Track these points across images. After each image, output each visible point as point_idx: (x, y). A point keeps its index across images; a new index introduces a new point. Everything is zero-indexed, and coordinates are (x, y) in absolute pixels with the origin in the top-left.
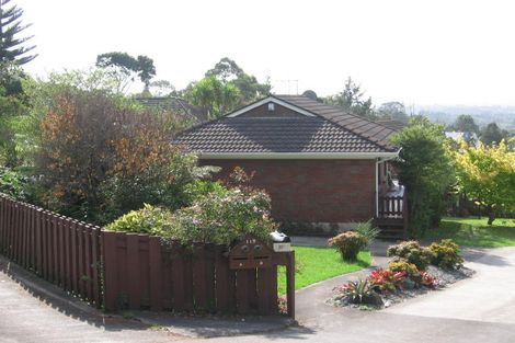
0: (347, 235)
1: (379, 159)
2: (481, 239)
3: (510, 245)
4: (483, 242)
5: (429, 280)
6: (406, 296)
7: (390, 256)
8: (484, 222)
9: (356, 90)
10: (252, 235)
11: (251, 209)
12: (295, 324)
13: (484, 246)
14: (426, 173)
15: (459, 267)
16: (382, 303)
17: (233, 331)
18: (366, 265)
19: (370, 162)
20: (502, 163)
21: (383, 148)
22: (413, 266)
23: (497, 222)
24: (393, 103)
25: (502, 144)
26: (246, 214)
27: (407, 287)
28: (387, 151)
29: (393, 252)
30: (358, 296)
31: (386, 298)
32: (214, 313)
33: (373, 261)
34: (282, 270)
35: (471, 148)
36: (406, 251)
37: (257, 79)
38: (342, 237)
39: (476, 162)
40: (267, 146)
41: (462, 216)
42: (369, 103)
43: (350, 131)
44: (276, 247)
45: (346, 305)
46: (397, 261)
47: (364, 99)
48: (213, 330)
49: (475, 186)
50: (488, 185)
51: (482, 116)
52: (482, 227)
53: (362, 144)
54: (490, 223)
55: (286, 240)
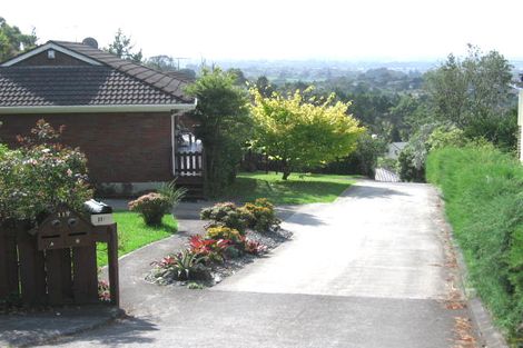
0: (150, 196)
1: (176, 111)
2: (282, 195)
3: (315, 201)
4: (286, 199)
5: (253, 246)
6: (235, 267)
7: (203, 219)
8: (279, 177)
9: (126, 43)
10: (65, 206)
11: (64, 172)
12: (122, 314)
13: (289, 204)
14: (225, 126)
15: (276, 229)
16: (211, 279)
17: (51, 333)
18: (174, 231)
19: (166, 115)
20: (299, 115)
21: (179, 99)
22: (235, 232)
23: (293, 177)
24: (160, 57)
25: (296, 96)
26: (56, 179)
27: (231, 256)
28: (184, 102)
29: (207, 216)
30: (183, 272)
31: (214, 271)
32: (19, 306)
33: (180, 225)
34: (101, 247)
35: (267, 100)
36: (222, 213)
37: (21, 29)
38: (145, 200)
39: (273, 114)
40: (49, 99)
41: (249, 170)
42: (140, 55)
43: (141, 81)
44: (95, 220)
45: (171, 282)
46: (212, 226)
47: (134, 52)
48: (25, 333)
49: (270, 139)
50: (284, 138)
51: (249, 70)
52: (278, 183)
53: (156, 94)
54: (285, 178)
55: (107, 210)
